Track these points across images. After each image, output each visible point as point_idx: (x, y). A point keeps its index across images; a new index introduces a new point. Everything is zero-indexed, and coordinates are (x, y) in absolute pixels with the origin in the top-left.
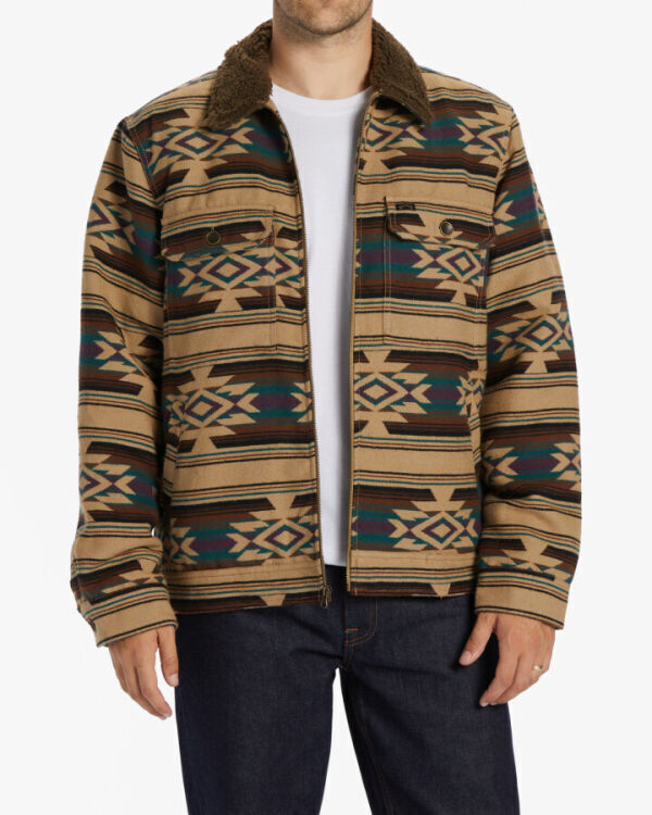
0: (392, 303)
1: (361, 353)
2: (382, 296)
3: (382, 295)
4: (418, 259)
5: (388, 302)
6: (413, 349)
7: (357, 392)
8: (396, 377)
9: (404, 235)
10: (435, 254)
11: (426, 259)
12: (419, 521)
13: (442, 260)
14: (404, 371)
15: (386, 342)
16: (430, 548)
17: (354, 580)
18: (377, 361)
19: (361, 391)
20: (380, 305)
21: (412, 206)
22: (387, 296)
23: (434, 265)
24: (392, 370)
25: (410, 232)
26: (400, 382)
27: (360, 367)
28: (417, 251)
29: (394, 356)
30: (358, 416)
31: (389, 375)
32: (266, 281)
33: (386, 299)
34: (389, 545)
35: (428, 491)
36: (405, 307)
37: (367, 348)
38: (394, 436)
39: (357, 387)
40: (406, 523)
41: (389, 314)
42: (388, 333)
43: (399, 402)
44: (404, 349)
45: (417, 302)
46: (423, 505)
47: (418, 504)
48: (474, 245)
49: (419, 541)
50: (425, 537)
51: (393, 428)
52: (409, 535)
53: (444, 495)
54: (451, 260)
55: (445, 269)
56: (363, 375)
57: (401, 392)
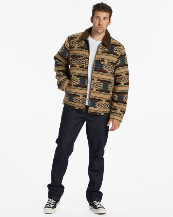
3: (97, 71)
4: (103, 67)
6: (101, 79)
9: (101, 63)
11: (105, 67)
12: (100, 104)
13: (107, 67)
14: (99, 82)
15: (97, 78)
16: (101, 108)
18: (96, 80)
19: (93, 84)
21: (104, 59)
23: (106, 68)
25: (102, 63)
26: (99, 84)
27: (93, 81)
28: (103, 65)
29: (98, 80)
30: (92, 88)
31: (97, 83)
32: (83, 64)
34: (95, 107)
35: (102, 100)
37: (94, 78)
39: (92, 84)
40: (98, 104)
43: (98, 87)
46: (101, 102)
48: (112, 66)
49: (100, 107)
50: (101, 106)
51: (97, 90)
52: (98, 106)
53: (104, 101)
54: (108, 67)
55: (107, 69)
56: (93, 82)
57: (99, 85)
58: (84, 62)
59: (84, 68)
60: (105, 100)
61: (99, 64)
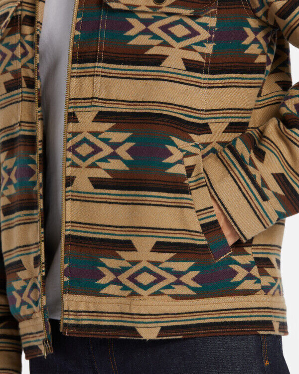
0: (103, 68)
1: (74, 113)
2: (95, 62)
4: (131, 27)
5: (99, 67)
6: (119, 110)
7: (69, 150)
8: (101, 136)
10: (147, 22)
11: (138, 27)
12: (124, 269)
13: (154, 28)
14: (110, 130)
15: (94, 104)
16: (134, 294)
17: (66, 321)
18: (86, 121)
19: (72, 150)
20: (92, 70)
22: (99, 61)
23: (146, 32)
24: (98, 130)
26: (106, 141)
27: (72, 127)
28: (130, 20)
29: (101, 117)
30: (69, 172)
31: (96, 134)
33: (97, 64)
34: (96, 291)
35: (130, 242)
36: (114, 71)
37: (78, 110)
38: (99, 191)
39: (70, 144)
40: (113, 270)
41: (100, 78)
42: (97, 96)
43: (104, 159)
44: (110, 110)
45: (126, 67)
46: (127, 255)
47: (121, 253)
49: (125, 288)
50: (130, 284)
51: (98, 183)
52: (116, 282)
53: (144, 245)
54: (165, 28)
55: (156, 37)
56: (75, 134)
57: (107, 150)
58: (19, 51)
59: (19, 86)
60: (152, 242)
61: (104, 17)
